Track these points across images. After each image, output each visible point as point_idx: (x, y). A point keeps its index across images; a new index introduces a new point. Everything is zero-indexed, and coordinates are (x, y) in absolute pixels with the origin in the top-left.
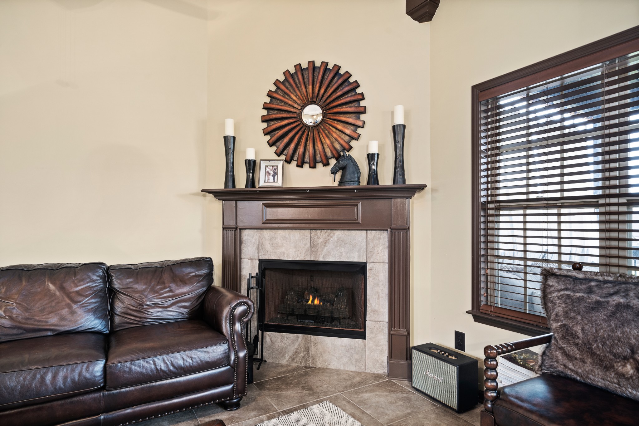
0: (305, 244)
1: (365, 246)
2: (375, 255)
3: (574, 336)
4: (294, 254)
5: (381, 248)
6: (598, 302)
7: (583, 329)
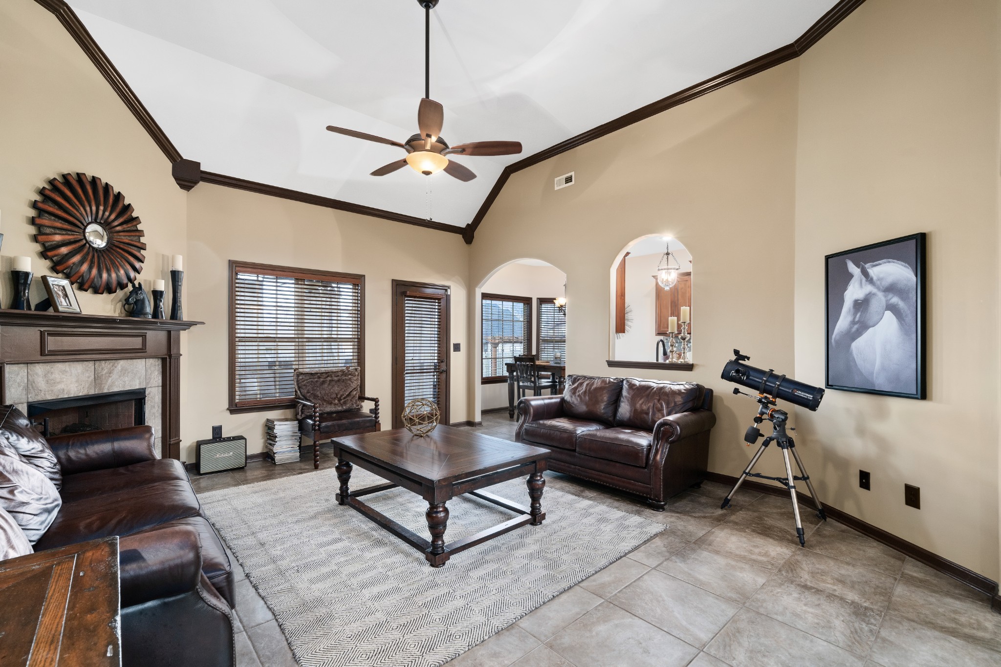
2: (152, 380)
6: (323, 381)
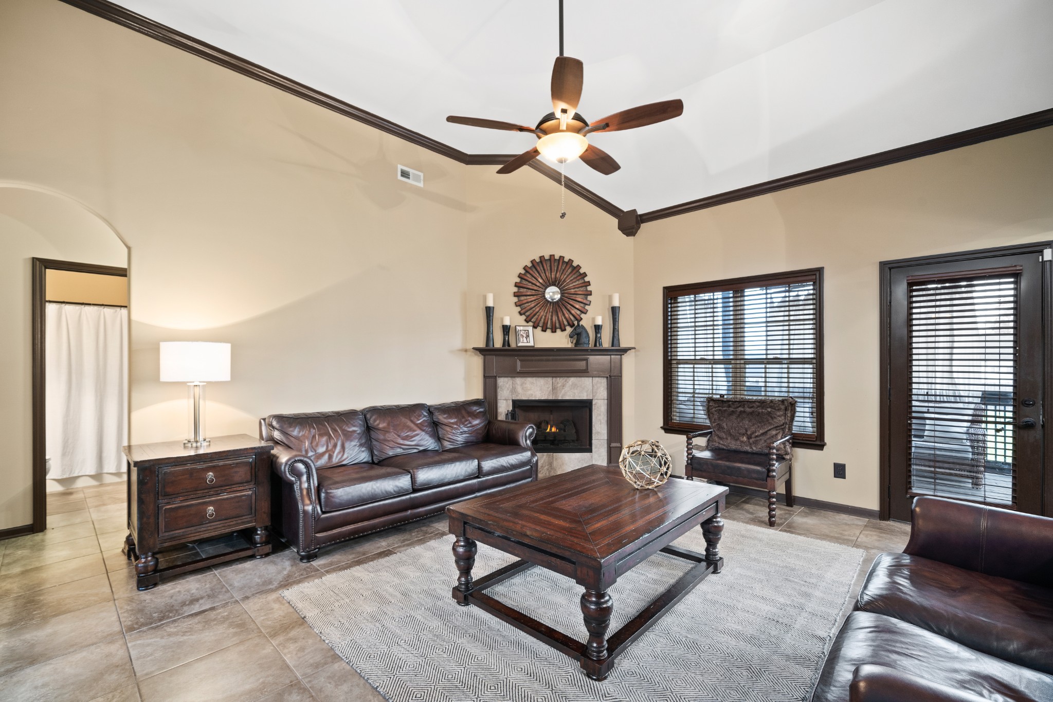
0: (548, 388)
1: (591, 388)
3: (723, 428)
4: (540, 395)
5: (602, 389)
7: (726, 425)
